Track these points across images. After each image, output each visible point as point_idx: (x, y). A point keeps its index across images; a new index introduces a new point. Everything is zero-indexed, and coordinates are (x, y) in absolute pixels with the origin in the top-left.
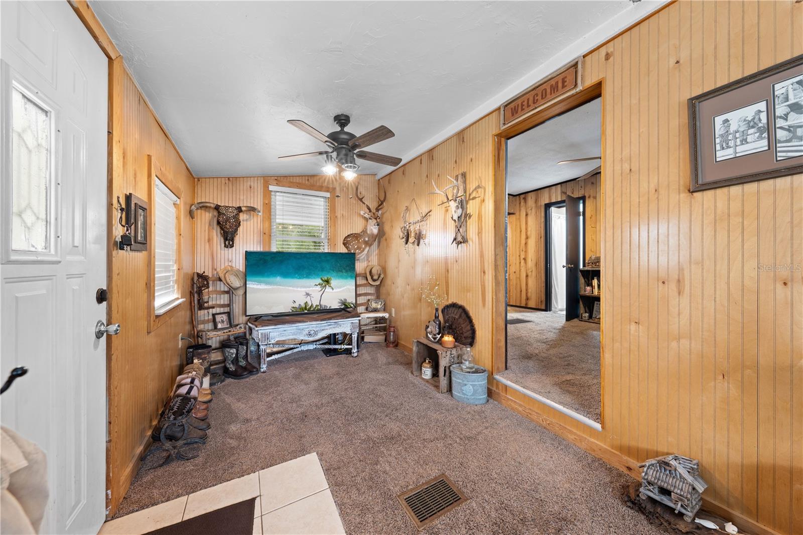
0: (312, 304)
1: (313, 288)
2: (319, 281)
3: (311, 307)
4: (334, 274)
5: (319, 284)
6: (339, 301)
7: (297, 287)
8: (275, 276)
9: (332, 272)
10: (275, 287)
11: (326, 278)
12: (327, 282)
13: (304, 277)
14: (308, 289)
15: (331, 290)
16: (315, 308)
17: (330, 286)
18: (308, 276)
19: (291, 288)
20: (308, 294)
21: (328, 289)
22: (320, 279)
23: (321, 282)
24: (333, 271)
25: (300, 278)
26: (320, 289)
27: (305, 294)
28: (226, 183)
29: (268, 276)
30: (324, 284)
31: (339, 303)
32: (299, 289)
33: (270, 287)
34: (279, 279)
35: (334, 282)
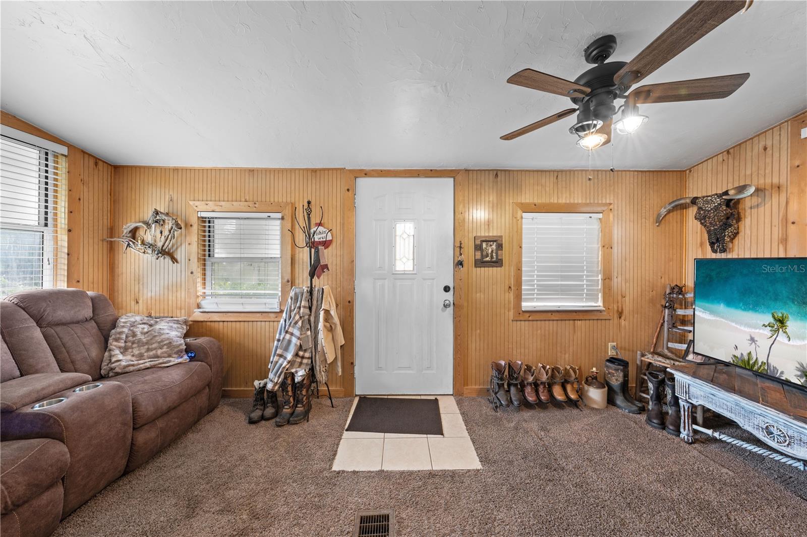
0: (757, 358)
1: (760, 329)
2: (769, 319)
3: (755, 363)
4: (794, 308)
5: (769, 325)
6: (799, 366)
7: (741, 324)
8: (719, 302)
9: (791, 304)
10: (718, 319)
11: (780, 315)
12: (782, 322)
13: (750, 309)
14: (753, 330)
15: (786, 340)
16: (761, 366)
17: (785, 332)
18: (754, 306)
19: (734, 324)
20: (752, 340)
21: (782, 337)
22: (771, 316)
23: (772, 320)
24: (793, 302)
25: (745, 310)
26: (769, 334)
27: (749, 338)
28: (724, 160)
29: (712, 301)
30: (776, 327)
31: (799, 370)
32: (742, 328)
33: (714, 318)
34: (722, 307)
35: (792, 325)
